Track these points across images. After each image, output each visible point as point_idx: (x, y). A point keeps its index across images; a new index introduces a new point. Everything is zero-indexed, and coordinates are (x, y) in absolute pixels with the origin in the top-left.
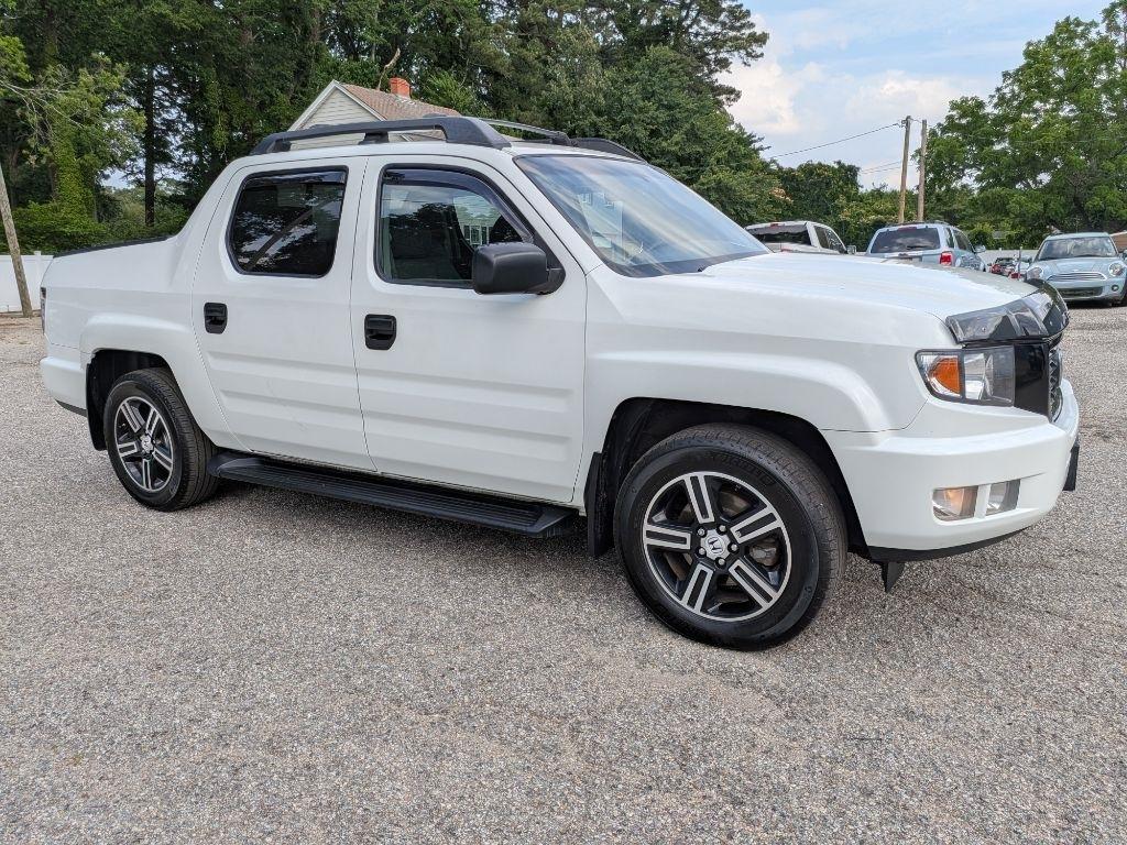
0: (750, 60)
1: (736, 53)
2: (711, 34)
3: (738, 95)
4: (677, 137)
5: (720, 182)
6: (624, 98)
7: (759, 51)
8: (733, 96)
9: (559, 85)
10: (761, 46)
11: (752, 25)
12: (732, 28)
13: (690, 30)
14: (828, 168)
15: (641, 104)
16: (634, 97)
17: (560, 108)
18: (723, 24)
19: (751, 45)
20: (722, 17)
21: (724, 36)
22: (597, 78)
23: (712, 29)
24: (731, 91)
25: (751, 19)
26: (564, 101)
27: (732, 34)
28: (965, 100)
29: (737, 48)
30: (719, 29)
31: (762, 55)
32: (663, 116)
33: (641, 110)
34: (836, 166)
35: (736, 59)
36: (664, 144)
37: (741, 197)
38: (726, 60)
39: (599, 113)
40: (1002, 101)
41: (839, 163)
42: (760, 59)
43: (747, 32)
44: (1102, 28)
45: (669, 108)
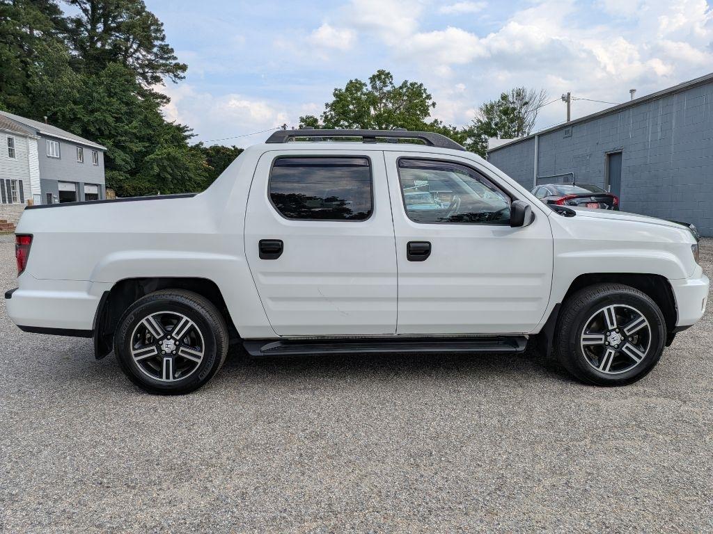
0: (177, 80)
1: (167, 74)
2: (148, 60)
3: (169, 100)
4: (135, 123)
5: (169, 154)
6: (95, 94)
7: (182, 74)
8: (165, 101)
9: (41, 80)
10: (183, 72)
11: (175, 58)
12: (162, 58)
13: (134, 56)
14: (228, 149)
15: (107, 99)
16: (102, 95)
17: (43, 96)
18: (156, 55)
19: (176, 71)
20: (155, 50)
21: (157, 62)
22: (71, 79)
23: (149, 57)
24: (163, 97)
25: (175, 54)
26: (46, 91)
27: (161, 61)
28: (308, 118)
29: (168, 71)
30: (153, 58)
31: (184, 78)
32: (124, 109)
33: (108, 103)
34: (233, 149)
35: (167, 78)
36: (127, 127)
37: (184, 164)
38: (159, 77)
39: (75, 103)
40: (326, 119)
41: (234, 147)
42: (183, 80)
43: (174, 62)
44: (369, 87)
45: (127, 104)
